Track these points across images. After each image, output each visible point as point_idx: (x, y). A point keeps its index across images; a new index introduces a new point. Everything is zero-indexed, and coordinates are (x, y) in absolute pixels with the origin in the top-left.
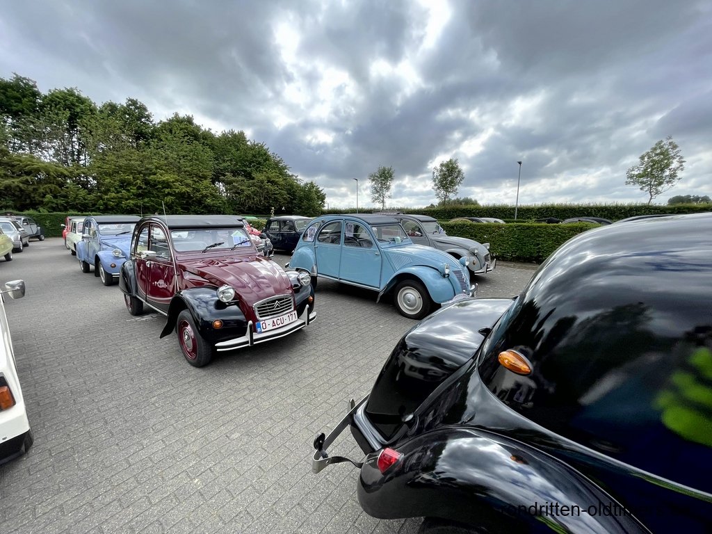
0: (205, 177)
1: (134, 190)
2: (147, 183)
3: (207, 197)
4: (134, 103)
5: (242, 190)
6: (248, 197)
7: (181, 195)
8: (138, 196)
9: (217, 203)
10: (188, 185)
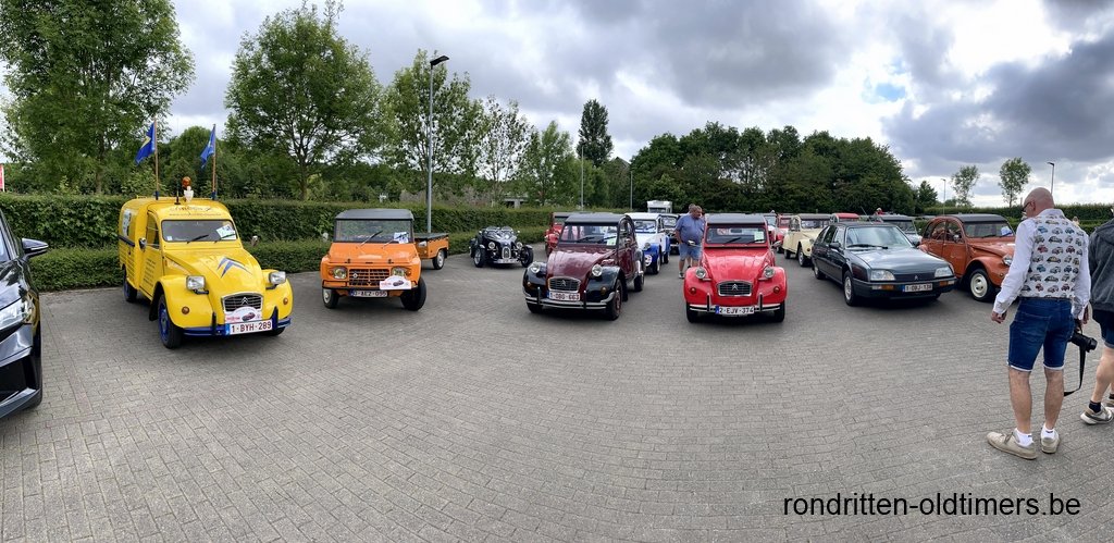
0: (821, 184)
1: (771, 196)
2: (780, 191)
3: (818, 199)
4: (789, 128)
5: (847, 194)
6: (851, 199)
7: (801, 199)
8: (773, 200)
9: (826, 204)
10: (806, 191)
